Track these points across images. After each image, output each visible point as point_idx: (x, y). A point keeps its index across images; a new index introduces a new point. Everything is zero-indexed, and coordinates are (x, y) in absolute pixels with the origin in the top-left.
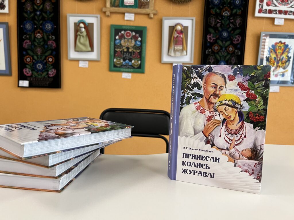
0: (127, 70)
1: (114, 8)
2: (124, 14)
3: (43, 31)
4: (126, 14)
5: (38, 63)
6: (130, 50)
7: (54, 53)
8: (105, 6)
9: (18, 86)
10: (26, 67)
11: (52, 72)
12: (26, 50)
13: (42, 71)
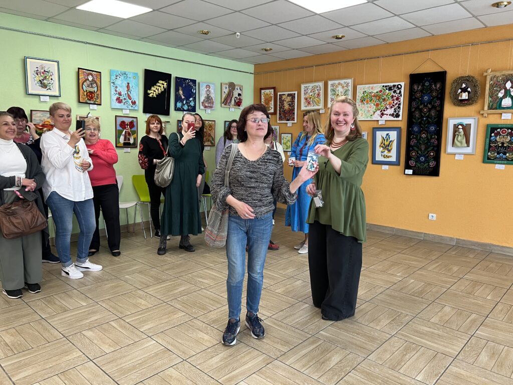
0: (500, 162)
1: (491, 110)
2: (501, 114)
3: (427, 132)
4: (503, 114)
5: (421, 157)
6: (505, 145)
7: (436, 149)
8: (483, 109)
9: (404, 174)
10: (411, 160)
11: (432, 164)
12: (412, 147)
13: (424, 162)
